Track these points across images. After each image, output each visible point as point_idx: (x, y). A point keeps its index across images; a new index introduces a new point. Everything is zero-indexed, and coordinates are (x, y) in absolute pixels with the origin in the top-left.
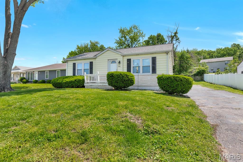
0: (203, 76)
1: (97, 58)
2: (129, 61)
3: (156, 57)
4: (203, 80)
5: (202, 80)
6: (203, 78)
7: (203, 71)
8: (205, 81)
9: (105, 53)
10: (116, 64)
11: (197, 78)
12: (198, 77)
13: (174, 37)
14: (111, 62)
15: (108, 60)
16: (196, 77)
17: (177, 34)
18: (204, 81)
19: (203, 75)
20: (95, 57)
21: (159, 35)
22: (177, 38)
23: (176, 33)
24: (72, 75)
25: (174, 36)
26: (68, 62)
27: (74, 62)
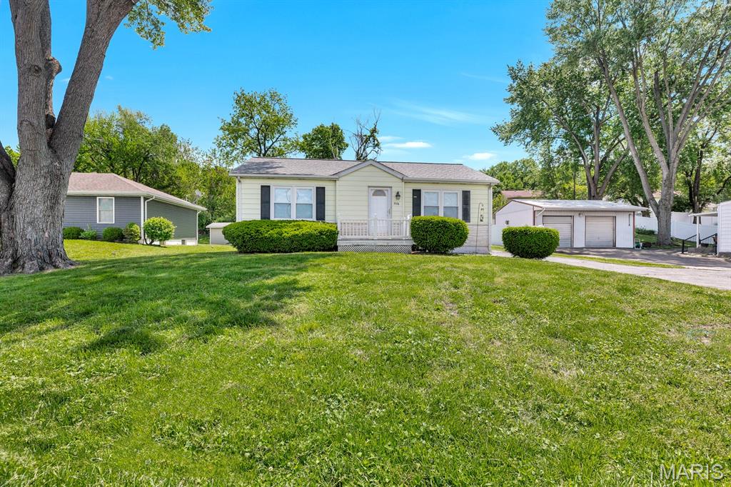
1: (340, 179)
2: (417, 193)
3: (469, 192)
9: (362, 170)
10: (384, 197)
13: (370, 139)
14: (373, 192)
15: (369, 187)
17: (375, 134)
20: (335, 177)
21: (335, 129)
22: (376, 142)
23: (374, 131)
24: (258, 218)
25: (370, 137)
26: (242, 180)
27: (266, 183)
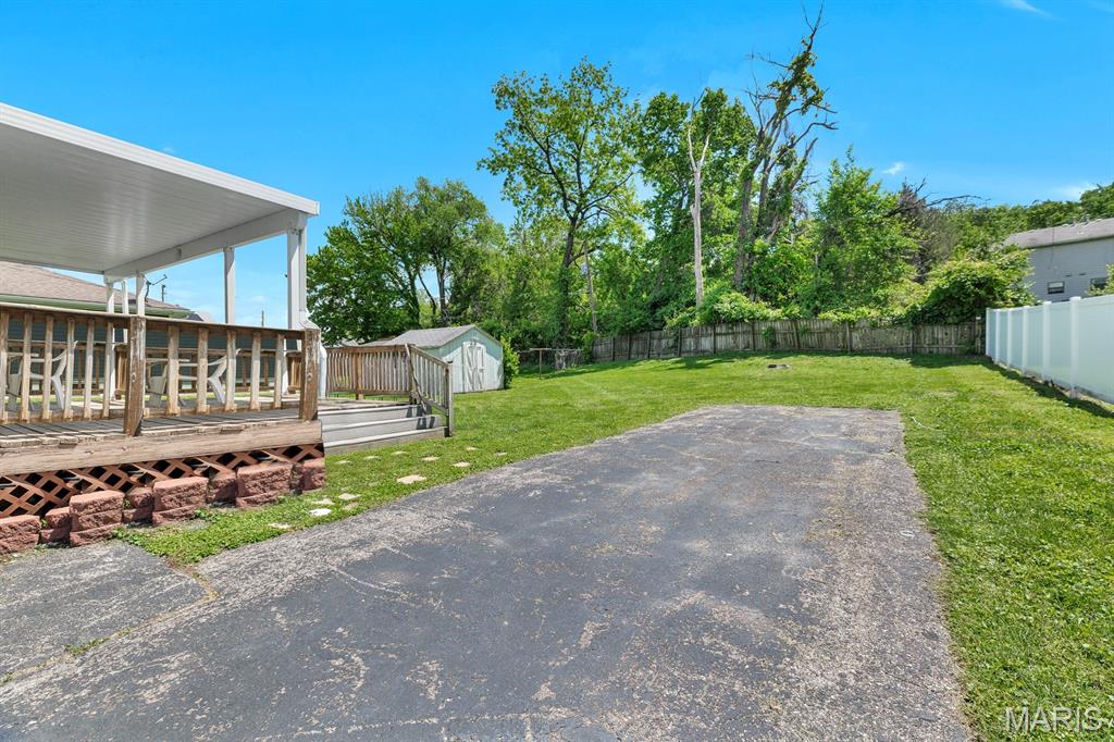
0: (983, 323)
4: (983, 353)
5: (974, 352)
6: (984, 336)
7: (978, 285)
8: (996, 360)
11: (935, 341)
12: (939, 332)
13: (791, 89)
16: (928, 329)
18: (989, 363)
19: (984, 316)
22: (810, 93)
